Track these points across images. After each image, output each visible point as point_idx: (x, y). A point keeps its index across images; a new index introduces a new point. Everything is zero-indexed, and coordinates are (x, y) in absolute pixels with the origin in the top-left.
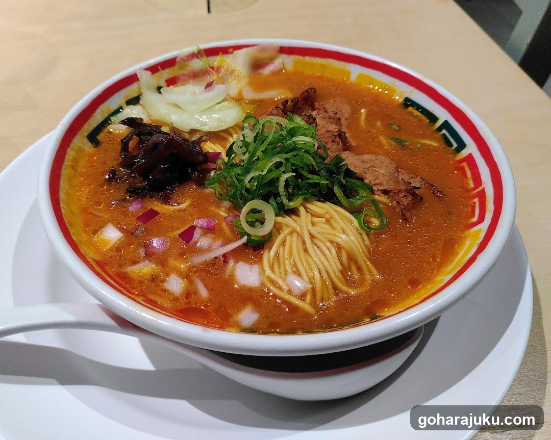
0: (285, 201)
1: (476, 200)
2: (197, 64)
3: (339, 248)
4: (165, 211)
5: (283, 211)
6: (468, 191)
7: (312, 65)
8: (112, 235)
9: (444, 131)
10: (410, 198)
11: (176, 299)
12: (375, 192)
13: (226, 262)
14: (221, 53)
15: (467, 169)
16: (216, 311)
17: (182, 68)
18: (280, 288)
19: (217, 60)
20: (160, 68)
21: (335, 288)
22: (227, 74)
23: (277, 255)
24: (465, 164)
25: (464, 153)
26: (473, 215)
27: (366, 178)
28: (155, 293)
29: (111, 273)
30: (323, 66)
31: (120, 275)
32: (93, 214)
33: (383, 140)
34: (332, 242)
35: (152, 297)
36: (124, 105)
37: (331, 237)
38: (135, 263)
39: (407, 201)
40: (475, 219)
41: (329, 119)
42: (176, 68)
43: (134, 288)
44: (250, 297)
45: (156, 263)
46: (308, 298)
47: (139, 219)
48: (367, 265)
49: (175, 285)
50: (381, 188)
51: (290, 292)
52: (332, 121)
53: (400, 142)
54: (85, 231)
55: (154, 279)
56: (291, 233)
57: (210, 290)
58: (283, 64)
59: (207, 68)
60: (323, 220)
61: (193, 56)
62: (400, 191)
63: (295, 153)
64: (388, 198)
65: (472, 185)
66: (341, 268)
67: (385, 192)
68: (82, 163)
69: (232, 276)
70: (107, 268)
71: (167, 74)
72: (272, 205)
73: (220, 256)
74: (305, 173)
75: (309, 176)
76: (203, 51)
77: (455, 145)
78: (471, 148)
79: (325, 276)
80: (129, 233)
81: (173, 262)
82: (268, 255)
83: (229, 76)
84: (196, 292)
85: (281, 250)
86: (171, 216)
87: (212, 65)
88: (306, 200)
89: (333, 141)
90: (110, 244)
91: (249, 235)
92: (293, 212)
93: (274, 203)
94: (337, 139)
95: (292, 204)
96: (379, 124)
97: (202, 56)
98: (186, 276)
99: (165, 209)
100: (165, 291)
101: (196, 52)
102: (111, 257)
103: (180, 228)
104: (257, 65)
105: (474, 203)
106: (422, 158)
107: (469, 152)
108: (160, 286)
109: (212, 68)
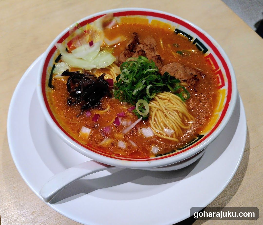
0: (150, 97)
1: (218, 75)
2: (79, 32)
3: (178, 112)
4: (102, 114)
5: (150, 100)
6: (214, 71)
7: (130, 19)
8: (86, 131)
9: (196, 43)
10: (195, 81)
11: (125, 151)
12: (181, 82)
13: (137, 129)
14: (87, 23)
15: (211, 61)
16: (142, 150)
17: (72, 36)
18: (162, 134)
19: (86, 27)
20: (63, 39)
21: (182, 128)
22: (93, 33)
23: (155, 121)
24: (209, 58)
25: (208, 53)
26: (219, 83)
27: (176, 77)
28: (116, 151)
29: (95, 148)
30: (135, 19)
31: (99, 148)
32: (72, 123)
33: (174, 54)
34: (175, 110)
35: (116, 153)
36: (55, 63)
37: (174, 108)
38: (102, 140)
39: (193, 82)
40: (220, 84)
41: (150, 49)
42: (70, 36)
43: (107, 151)
44: (153, 141)
45: (111, 138)
46: (174, 136)
47: (93, 120)
48: (189, 116)
49: (122, 145)
50: (183, 80)
51: (167, 135)
52: (151, 50)
53: (181, 53)
54: (74, 133)
55: (113, 145)
56: (157, 110)
57: (136, 143)
58: (116, 21)
59: (83, 32)
60: (167, 101)
61: (76, 28)
62: (190, 79)
63: (149, 76)
64: (186, 83)
65: (214, 68)
66: (181, 120)
67: (184, 81)
68: (53, 100)
69: (142, 134)
70: (92, 146)
71: (67, 41)
72: (145, 100)
73: (133, 127)
74: (155, 83)
75: (157, 83)
76: (80, 25)
77: (203, 50)
78: (210, 51)
79: (177, 125)
80: (92, 128)
81: (117, 135)
82: (152, 122)
83: (94, 34)
84: (131, 145)
85: (156, 119)
86: (105, 115)
87: (85, 30)
88: (157, 94)
89: (157, 62)
90: (88, 135)
91: (142, 116)
92: (153, 99)
93: (146, 99)
94: (158, 60)
95: (152, 97)
96: (169, 45)
97: (80, 27)
98: (124, 140)
99: (102, 112)
100: (120, 148)
101: (77, 26)
102: (91, 141)
103: (112, 120)
104: (105, 25)
105: (218, 76)
106: (192, 59)
107: (210, 53)
108: (116, 147)
109: (85, 31)
